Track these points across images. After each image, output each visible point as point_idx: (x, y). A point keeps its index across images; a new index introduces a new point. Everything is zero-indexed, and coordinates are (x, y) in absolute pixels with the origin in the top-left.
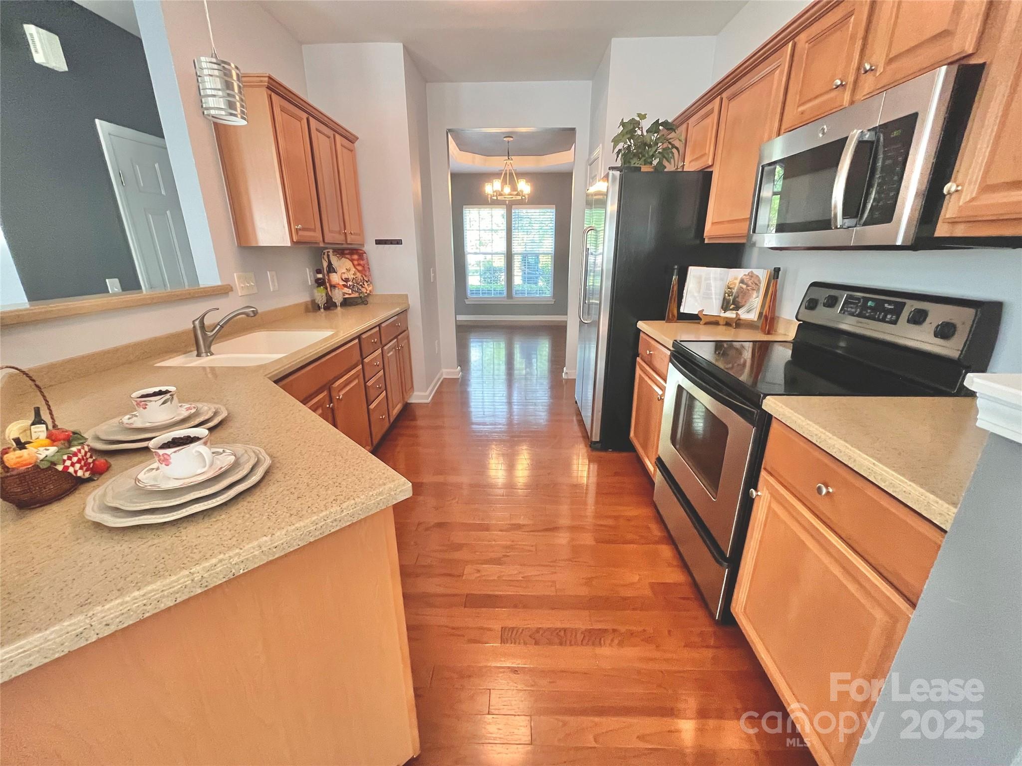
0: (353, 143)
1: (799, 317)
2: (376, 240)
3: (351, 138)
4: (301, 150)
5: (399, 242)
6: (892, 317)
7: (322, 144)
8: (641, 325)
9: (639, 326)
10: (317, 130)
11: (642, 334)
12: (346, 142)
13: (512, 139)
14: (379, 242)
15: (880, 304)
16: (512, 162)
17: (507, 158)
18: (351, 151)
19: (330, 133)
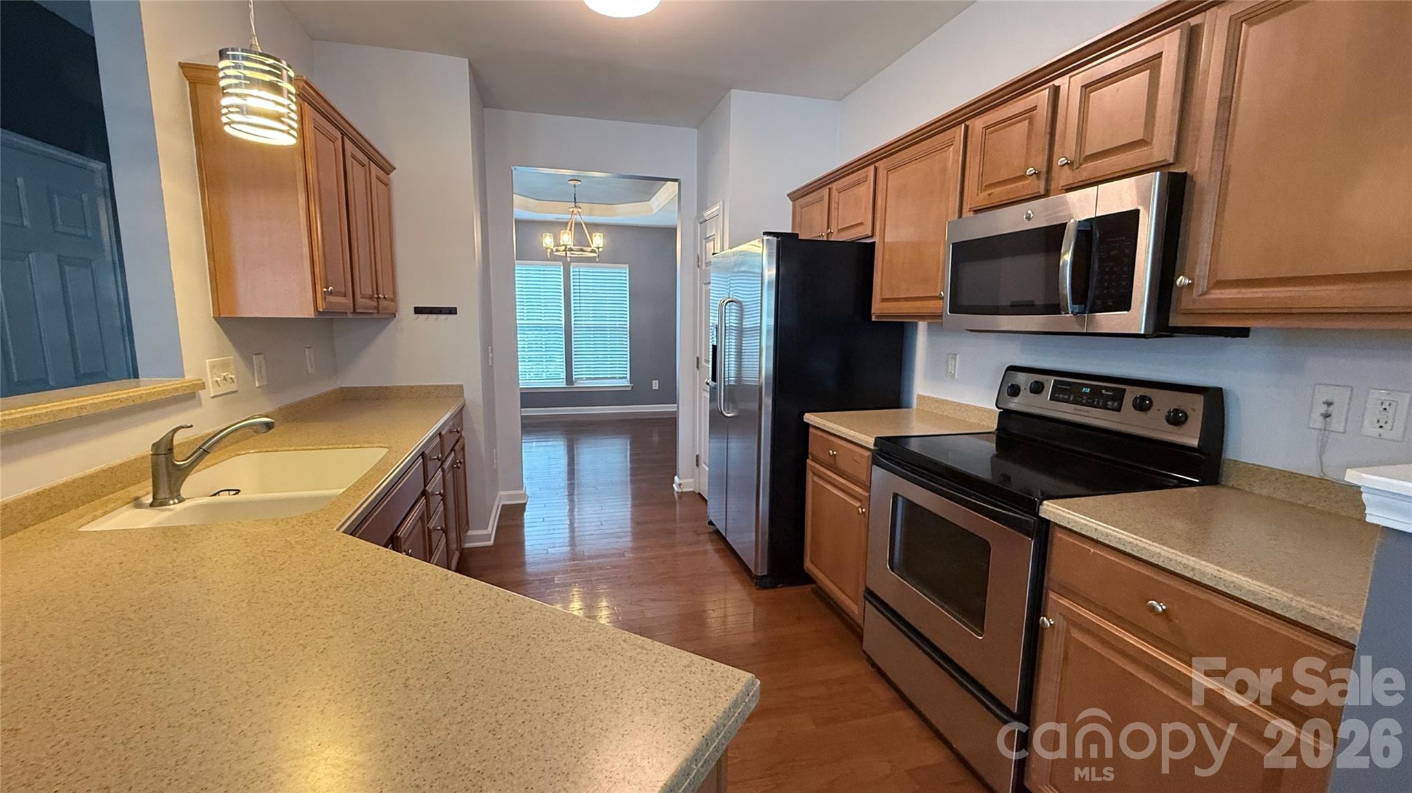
0: (388, 174)
1: (1000, 406)
2: (415, 308)
3: (387, 168)
4: (332, 182)
5: (452, 311)
6: (1113, 404)
7: (356, 173)
8: (809, 417)
9: (806, 418)
10: (353, 156)
11: (811, 430)
12: (382, 174)
13: (579, 183)
14: (418, 311)
15: (1095, 391)
16: (580, 210)
17: (573, 205)
18: (386, 185)
19: (365, 160)
